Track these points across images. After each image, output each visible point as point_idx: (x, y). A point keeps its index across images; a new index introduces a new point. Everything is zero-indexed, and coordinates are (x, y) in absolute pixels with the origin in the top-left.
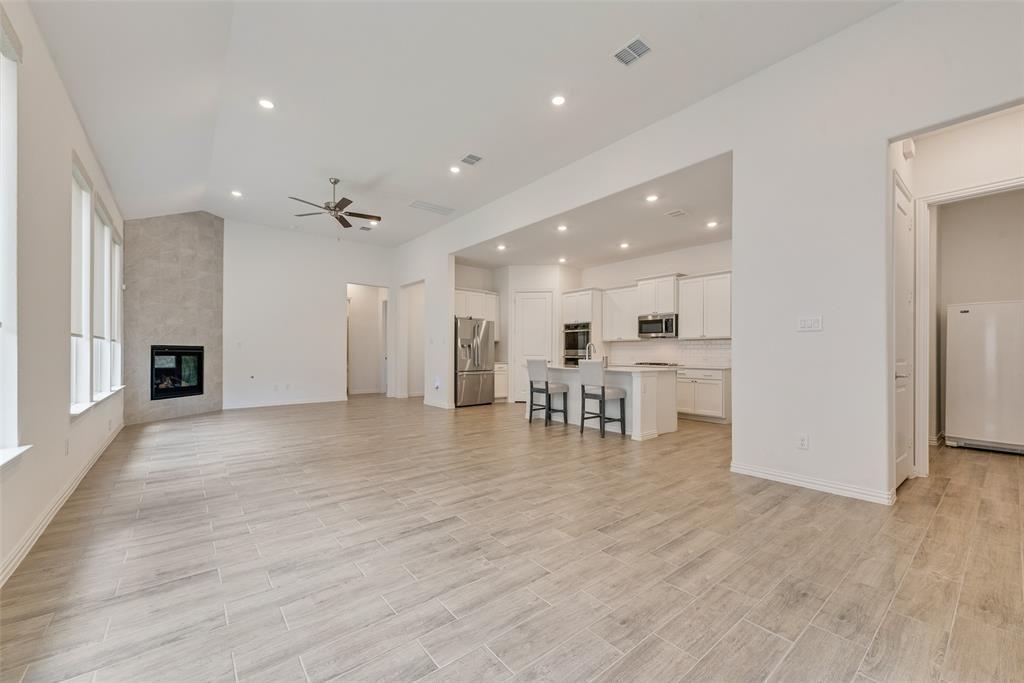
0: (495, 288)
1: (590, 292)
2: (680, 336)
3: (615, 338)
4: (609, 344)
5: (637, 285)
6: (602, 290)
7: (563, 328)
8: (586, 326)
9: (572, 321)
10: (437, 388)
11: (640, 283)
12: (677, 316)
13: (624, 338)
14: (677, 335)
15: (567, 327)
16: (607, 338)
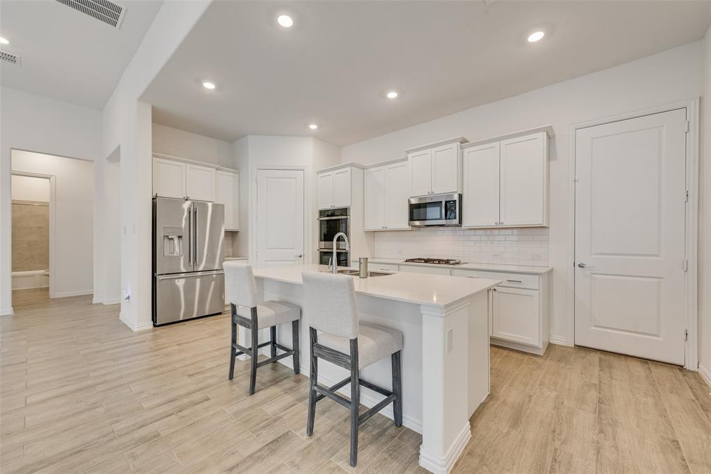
0: (233, 163)
1: (348, 169)
2: (466, 223)
3: (379, 227)
4: (373, 234)
5: (406, 159)
6: (363, 168)
7: (317, 215)
8: (345, 211)
9: (327, 206)
10: (128, 298)
11: (410, 155)
12: (460, 196)
13: (390, 227)
14: (460, 222)
15: (322, 213)
16: (371, 226)
